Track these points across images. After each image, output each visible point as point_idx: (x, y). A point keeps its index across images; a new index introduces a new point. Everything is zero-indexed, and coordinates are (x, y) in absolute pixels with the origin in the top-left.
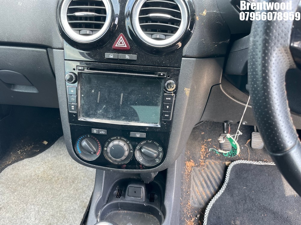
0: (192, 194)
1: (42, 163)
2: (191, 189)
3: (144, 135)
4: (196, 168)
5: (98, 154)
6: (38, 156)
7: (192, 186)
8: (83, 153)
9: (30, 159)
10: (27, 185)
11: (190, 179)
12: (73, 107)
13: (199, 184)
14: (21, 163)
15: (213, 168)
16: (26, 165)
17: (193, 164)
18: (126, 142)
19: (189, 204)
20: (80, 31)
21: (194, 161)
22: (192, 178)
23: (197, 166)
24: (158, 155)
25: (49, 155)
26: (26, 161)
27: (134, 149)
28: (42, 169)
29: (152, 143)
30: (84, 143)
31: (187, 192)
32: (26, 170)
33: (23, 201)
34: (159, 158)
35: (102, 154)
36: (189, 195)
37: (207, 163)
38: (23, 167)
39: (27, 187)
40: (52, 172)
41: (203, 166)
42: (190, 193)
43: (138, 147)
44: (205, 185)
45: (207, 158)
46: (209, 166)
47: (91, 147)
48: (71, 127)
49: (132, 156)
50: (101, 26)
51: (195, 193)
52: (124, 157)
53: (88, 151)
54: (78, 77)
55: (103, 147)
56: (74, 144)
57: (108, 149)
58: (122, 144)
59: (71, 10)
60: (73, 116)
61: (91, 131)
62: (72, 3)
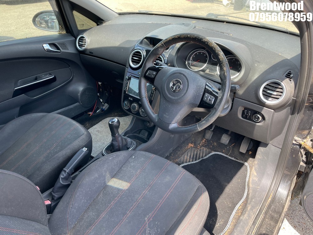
0: (182, 158)
2: (183, 156)
4: (193, 148)
5: (129, 107)
7: (184, 154)
11: (186, 152)
12: (126, 88)
13: (189, 155)
15: (203, 151)
17: (193, 146)
19: (177, 160)
20: (133, 63)
21: (194, 145)
22: (187, 151)
23: (195, 148)
36: (180, 157)
37: (202, 148)
41: (198, 149)
42: (181, 156)
43: (141, 108)
44: (192, 157)
45: (203, 146)
46: (202, 150)
47: (128, 104)
48: (124, 95)
49: (138, 111)
50: (139, 63)
51: (184, 158)
52: (136, 110)
53: (127, 106)
54: (130, 79)
55: (131, 105)
56: (123, 102)
57: (131, 106)
58: (136, 105)
59: (133, 56)
60: (125, 91)
61: (128, 98)
62: (134, 54)
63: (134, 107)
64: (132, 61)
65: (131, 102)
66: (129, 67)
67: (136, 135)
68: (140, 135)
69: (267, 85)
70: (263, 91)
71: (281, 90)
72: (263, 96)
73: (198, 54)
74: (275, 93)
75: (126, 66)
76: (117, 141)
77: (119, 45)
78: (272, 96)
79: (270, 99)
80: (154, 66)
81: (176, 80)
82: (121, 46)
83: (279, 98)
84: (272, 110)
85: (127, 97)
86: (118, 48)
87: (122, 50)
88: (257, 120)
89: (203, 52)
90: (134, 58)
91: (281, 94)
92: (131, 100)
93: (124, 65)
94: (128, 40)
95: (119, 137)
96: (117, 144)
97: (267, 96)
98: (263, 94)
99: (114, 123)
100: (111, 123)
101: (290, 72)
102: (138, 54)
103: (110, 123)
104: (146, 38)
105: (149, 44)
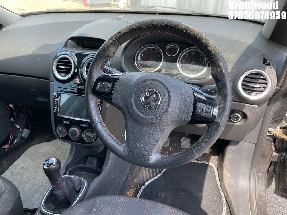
0: (141, 175)
1: (53, 146)
2: (141, 172)
3: (87, 126)
5: (66, 134)
6: (51, 142)
7: (142, 170)
8: (59, 133)
9: (47, 143)
10: (42, 158)
12: (55, 109)
13: (147, 169)
14: (40, 145)
16: (43, 146)
18: (79, 129)
19: (136, 180)
20: (61, 74)
24: (94, 137)
25: (59, 142)
26: (44, 144)
27: (82, 132)
28: (52, 150)
29: (91, 130)
30: (60, 128)
31: (137, 174)
32: (43, 149)
33: (37, 167)
34: (94, 139)
35: (67, 134)
36: (138, 175)
38: (42, 147)
39: (42, 159)
40: (57, 152)
42: (139, 174)
43: (84, 132)
44: (151, 171)
47: (63, 130)
48: (55, 119)
49: (81, 136)
50: (69, 73)
51: (142, 175)
52: (77, 137)
53: (62, 133)
54: (59, 95)
55: (68, 130)
56: (56, 128)
57: (70, 132)
58: (76, 129)
59: (58, 65)
60: (55, 114)
61: (63, 122)
62: (59, 62)
63: (74, 133)
64: (58, 72)
65: (68, 127)
66: (55, 81)
67: (81, 167)
68: (87, 165)
69: (246, 77)
70: (243, 85)
71: (264, 81)
72: (244, 92)
73: (146, 51)
74: (258, 86)
75: (49, 80)
76: (60, 189)
77: (33, 53)
78: (256, 89)
79: (253, 93)
80: (105, 75)
81: (149, 91)
82: (37, 53)
83: (264, 91)
84: (256, 106)
85: (59, 121)
86: (33, 57)
87: (39, 59)
88: (236, 119)
89: (152, 48)
90: (60, 67)
91: (265, 85)
92: (67, 124)
93: (47, 78)
94: (45, 45)
95: (62, 183)
96: (61, 193)
97: (248, 90)
98: (244, 89)
99: (52, 166)
100: (47, 166)
101: (264, 58)
102: (64, 61)
103: (45, 167)
104: (72, 39)
105: (77, 46)
